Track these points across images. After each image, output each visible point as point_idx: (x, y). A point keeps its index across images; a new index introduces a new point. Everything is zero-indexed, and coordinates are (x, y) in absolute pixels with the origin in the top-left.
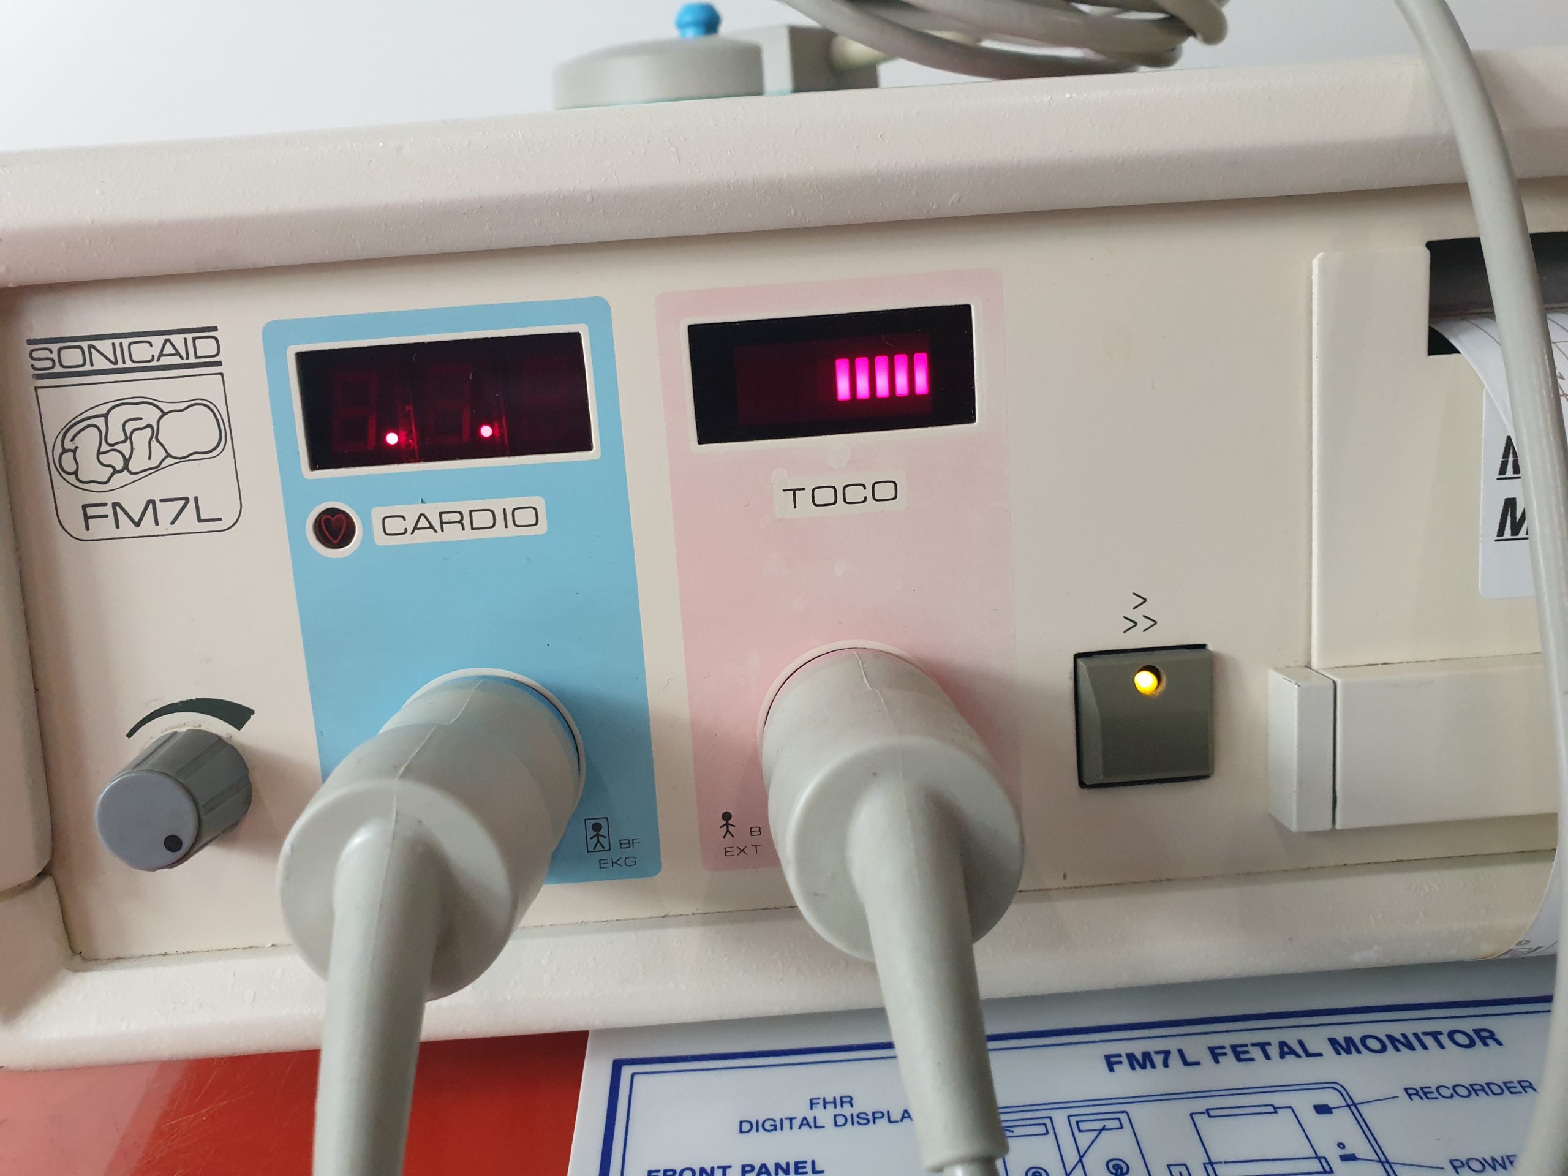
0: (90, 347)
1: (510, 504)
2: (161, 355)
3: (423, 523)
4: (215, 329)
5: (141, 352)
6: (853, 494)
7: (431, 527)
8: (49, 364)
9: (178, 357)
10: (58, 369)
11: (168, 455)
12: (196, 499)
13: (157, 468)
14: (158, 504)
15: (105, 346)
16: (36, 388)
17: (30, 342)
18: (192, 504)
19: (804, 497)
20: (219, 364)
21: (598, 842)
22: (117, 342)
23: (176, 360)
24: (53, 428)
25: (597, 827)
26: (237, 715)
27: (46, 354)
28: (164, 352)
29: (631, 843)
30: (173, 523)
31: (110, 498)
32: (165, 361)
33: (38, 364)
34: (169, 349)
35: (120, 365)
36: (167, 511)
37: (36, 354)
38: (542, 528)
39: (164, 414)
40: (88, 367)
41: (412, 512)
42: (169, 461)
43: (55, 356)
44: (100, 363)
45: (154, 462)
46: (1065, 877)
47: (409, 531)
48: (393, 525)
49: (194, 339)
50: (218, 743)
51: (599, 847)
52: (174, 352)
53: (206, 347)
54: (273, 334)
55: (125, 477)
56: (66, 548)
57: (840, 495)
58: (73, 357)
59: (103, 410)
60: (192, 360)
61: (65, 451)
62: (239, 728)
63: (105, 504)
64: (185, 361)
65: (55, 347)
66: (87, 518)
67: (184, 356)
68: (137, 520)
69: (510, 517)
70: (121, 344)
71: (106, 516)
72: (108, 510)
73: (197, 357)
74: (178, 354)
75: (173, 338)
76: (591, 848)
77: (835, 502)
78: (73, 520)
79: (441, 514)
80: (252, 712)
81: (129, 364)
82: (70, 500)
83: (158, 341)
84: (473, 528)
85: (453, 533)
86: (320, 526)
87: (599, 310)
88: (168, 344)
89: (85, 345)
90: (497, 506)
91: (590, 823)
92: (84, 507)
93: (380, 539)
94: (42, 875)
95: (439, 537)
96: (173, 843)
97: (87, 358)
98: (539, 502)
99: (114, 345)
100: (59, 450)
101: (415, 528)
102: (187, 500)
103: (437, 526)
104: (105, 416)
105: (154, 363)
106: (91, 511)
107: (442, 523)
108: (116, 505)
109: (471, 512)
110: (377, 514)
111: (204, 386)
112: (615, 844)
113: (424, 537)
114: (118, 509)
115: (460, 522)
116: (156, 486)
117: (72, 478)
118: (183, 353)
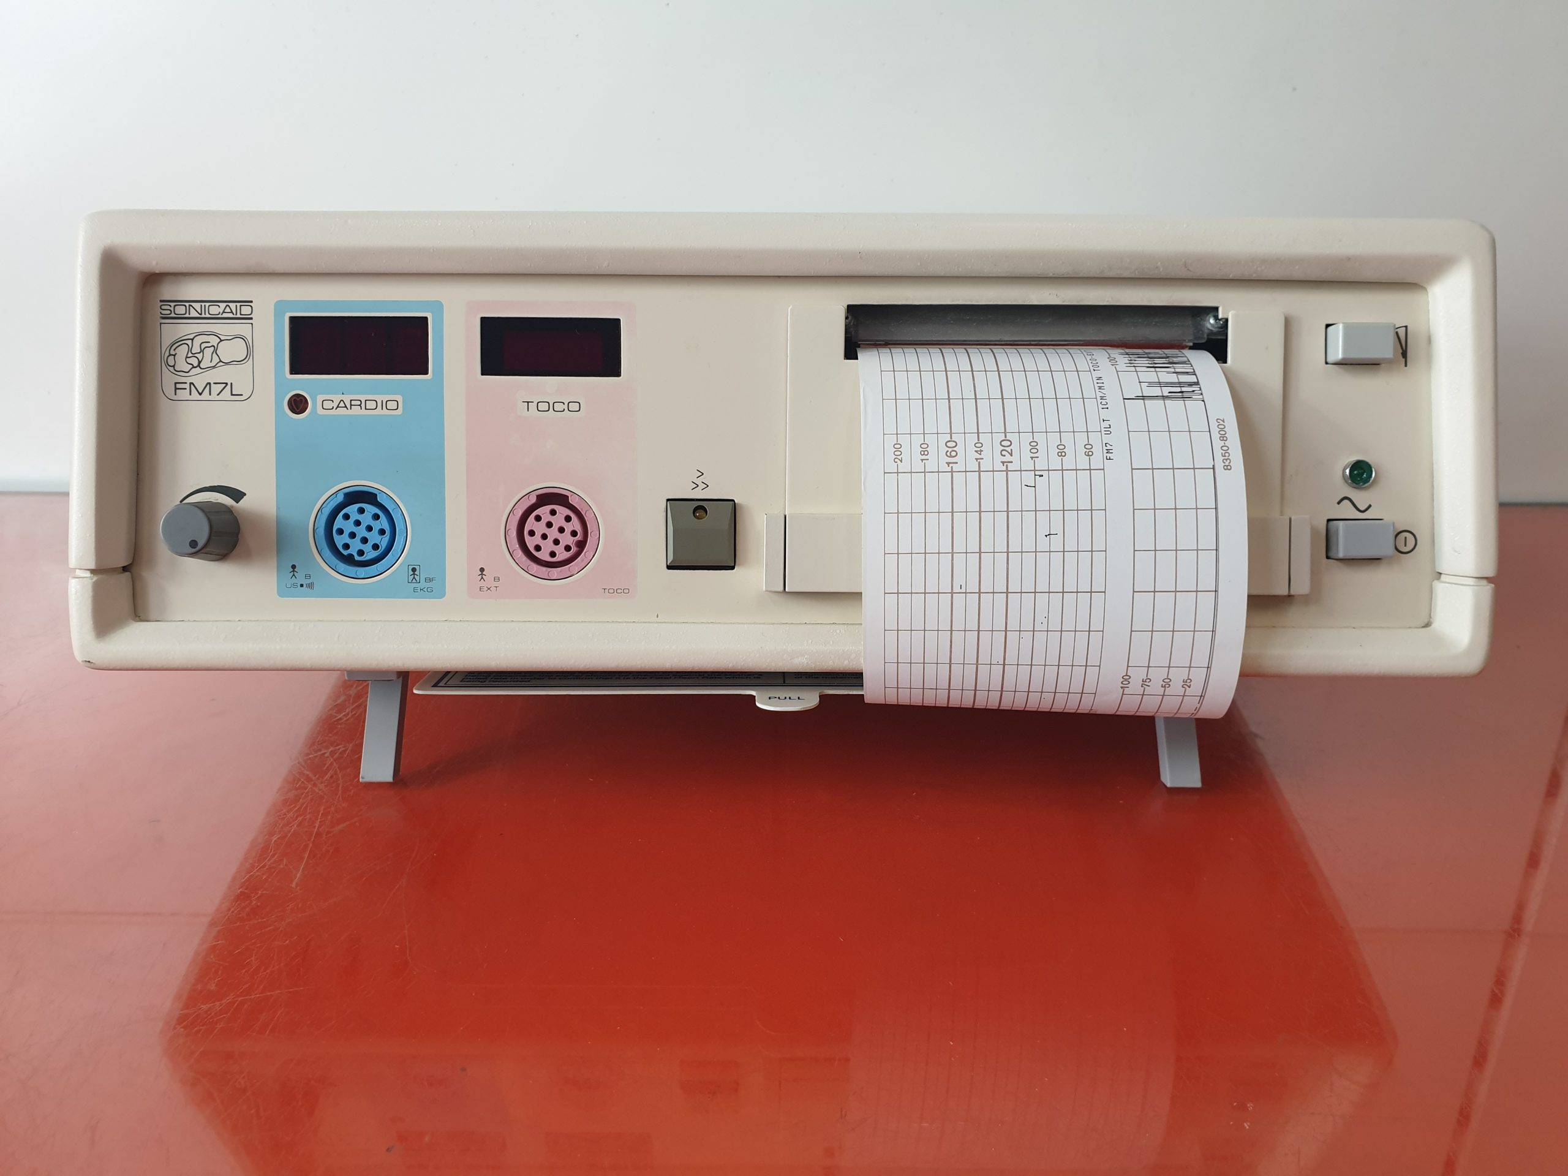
0: (190, 305)
1: (385, 398)
2: (224, 312)
3: (342, 404)
4: (251, 302)
5: (214, 310)
6: (558, 407)
7: (346, 407)
9: (231, 314)
10: (173, 315)
11: (221, 361)
12: (231, 384)
13: (214, 367)
14: (212, 385)
15: (197, 306)
16: (161, 323)
17: (161, 301)
18: (229, 387)
19: (533, 406)
20: (251, 319)
21: (414, 578)
22: (203, 304)
23: (231, 315)
24: (166, 343)
25: (414, 570)
26: (237, 495)
27: (168, 307)
29: (431, 580)
30: (218, 395)
31: (189, 380)
32: (225, 315)
33: (164, 312)
34: (228, 310)
35: (203, 316)
36: (216, 389)
37: (163, 307)
38: (399, 412)
39: (221, 341)
40: (187, 315)
41: (337, 398)
42: (221, 364)
43: (172, 309)
44: (194, 314)
45: (213, 364)
46: (657, 616)
47: (335, 408)
48: (327, 405)
49: (241, 306)
50: (226, 509)
51: (414, 581)
52: (230, 311)
53: (246, 310)
54: (280, 306)
55: (198, 370)
56: (163, 403)
57: (551, 407)
58: (181, 310)
59: (191, 337)
60: (239, 316)
61: (170, 355)
62: (237, 503)
63: (186, 383)
64: (235, 316)
65: (173, 304)
66: (176, 389)
67: (235, 313)
68: (200, 392)
69: (385, 405)
70: (205, 306)
71: (186, 389)
72: (187, 386)
73: (241, 314)
74: (232, 312)
75: (230, 304)
76: (410, 581)
77: (549, 410)
78: (170, 391)
79: (351, 400)
80: (245, 494)
81: (207, 315)
82: (169, 379)
83: (223, 305)
84: (366, 409)
85: (356, 410)
86: (292, 405)
87: (438, 306)
88: (228, 307)
89: (187, 304)
90: (379, 398)
91: (411, 567)
92: (176, 383)
93: (320, 411)
94: (125, 569)
95: (349, 412)
96: (193, 545)
97: (188, 311)
98: (399, 398)
99: (201, 305)
100: (167, 354)
101: (338, 407)
102: (227, 384)
103: (348, 406)
104: (192, 340)
105: (220, 316)
106: (178, 386)
107: (351, 405)
108: (191, 383)
109: (366, 400)
110: (320, 398)
111: (243, 329)
112: (423, 580)
113: (342, 411)
114: (192, 386)
115: (360, 405)
116: (212, 376)
117: (172, 369)
118: (234, 312)
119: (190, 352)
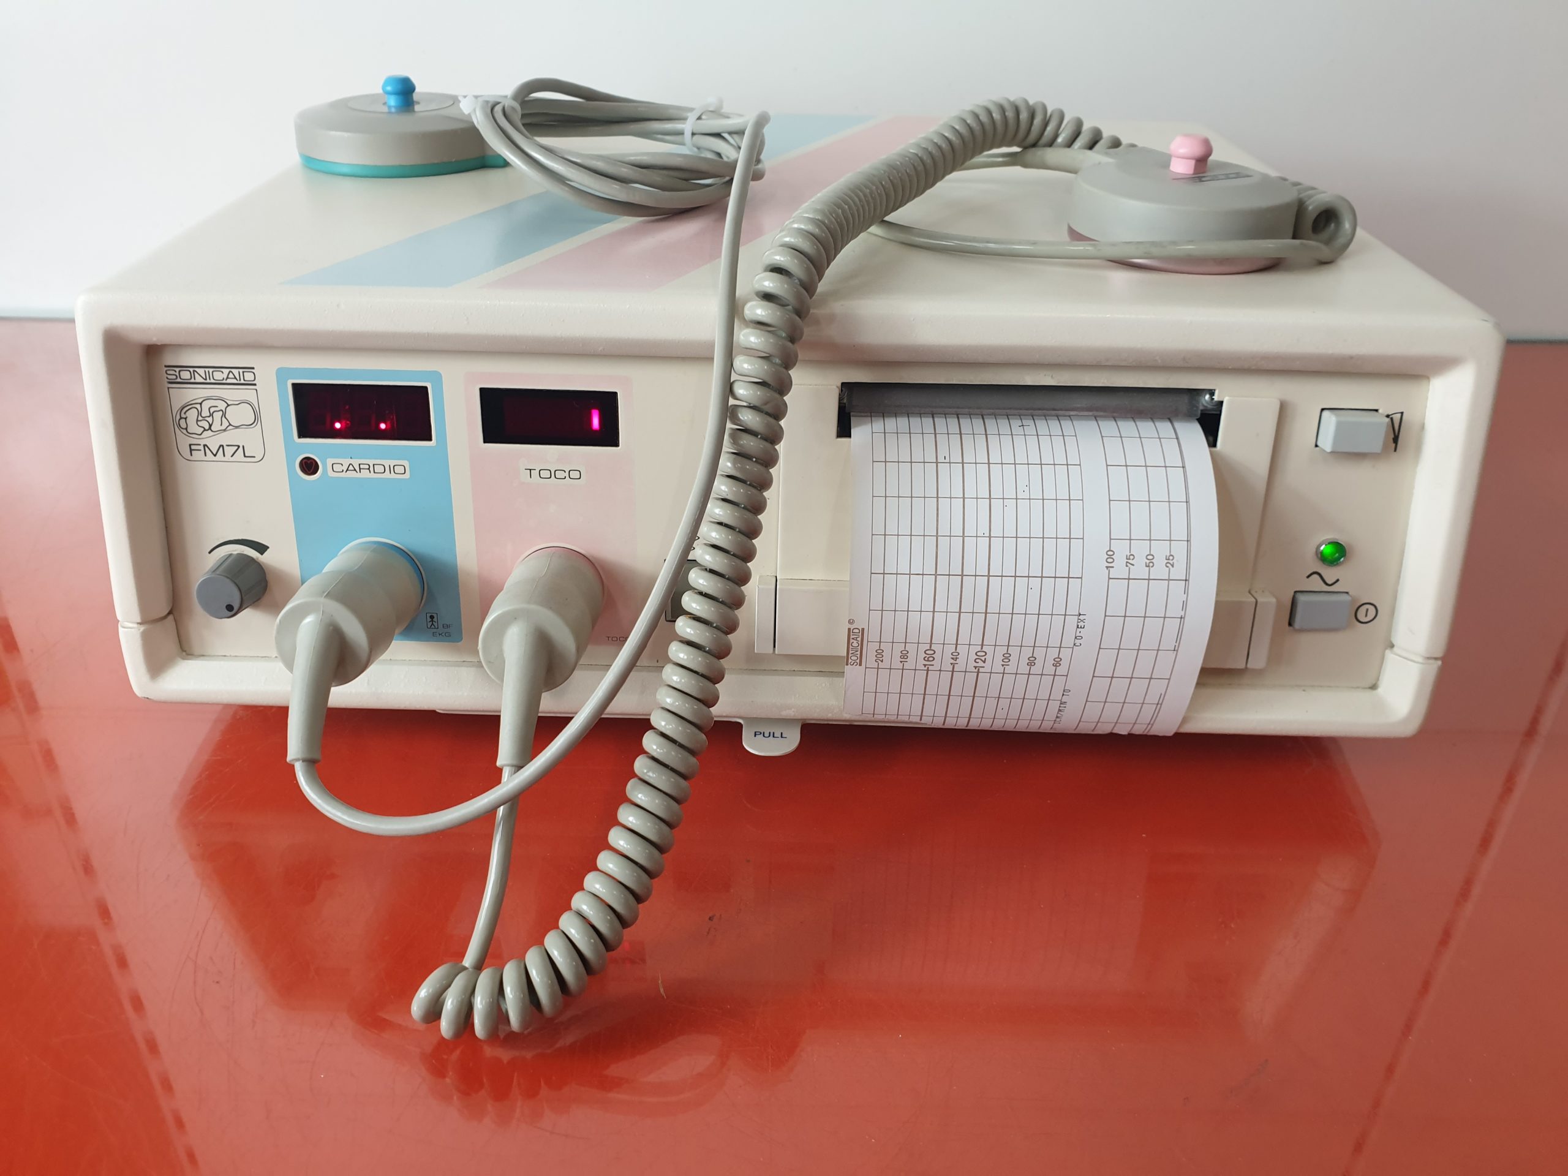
0: (194, 371)
1: (392, 463)
2: (227, 378)
3: (351, 468)
4: (253, 368)
5: (218, 376)
6: (559, 474)
7: (355, 470)
8: (175, 377)
10: (179, 380)
11: (230, 425)
12: (243, 447)
13: (225, 430)
14: (225, 447)
15: (201, 371)
16: (168, 388)
17: (166, 366)
18: (241, 449)
19: (535, 473)
20: (255, 385)
21: (432, 624)
22: (207, 370)
23: (235, 381)
24: (176, 408)
25: (432, 617)
26: (261, 548)
27: (173, 372)
28: (229, 377)
29: (448, 626)
30: (232, 456)
31: (202, 442)
32: (229, 381)
33: (170, 377)
34: (231, 375)
35: (208, 381)
36: (229, 451)
37: (168, 372)
38: (407, 476)
39: (228, 405)
40: (193, 380)
41: (346, 462)
42: (230, 427)
43: (177, 374)
44: (199, 379)
45: (223, 427)
46: (658, 661)
47: (345, 470)
48: (337, 468)
49: (243, 372)
50: (252, 560)
51: (433, 627)
52: (233, 377)
53: (249, 376)
54: (281, 374)
55: (209, 433)
56: (180, 462)
57: (553, 474)
58: (185, 375)
59: (200, 401)
60: (242, 381)
61: (181, 418)
62: (262, 554)
63: (200, 445)
64: (239, 382)
65: (177, 370)
66: (191, 450)
68: (215, 453)
69: (392, 469)
70: (209, 372)
71: (200, 450)
72: (201, 448)
73: (244, 380)
74: (235, 378)
75: (233, 370)
76: (429, 627)
77: (550, 477)
78: (186, 451)
79: (360, 465)
80: (268, 548)
81: (212, 381)
82: (184, 441)
83: (226, 371)
84: (374, 472)
85: (365, 474)
86: (302, 465)
87: (437, 377)
88: (231, 373)
89: (191, 370)
90: (387, 463)
91: (428, 615)
92: (190, 445)
93: (331, 473)
94: (170, 613)
95: (358, 475)
96: (230, 608)
97: (192, 376)
98: (406, 463)
99: (205, 372)
100: (178, 417)
101: (347, 470)
102: (239, 446)
103: (358, 470)
104: (201, 404)
105: (224, 381)
106: (193, 447)
108: (205, 446)
109: (374, 465)
110: (330, 461)
111: (247, 394)
112: (441, 626)
113: (351, 474)
114: (206, 448)
115: (369, 469)
116: (224, 439)
117: (185, 431)
118: (238, 378)
119: (199, 416)
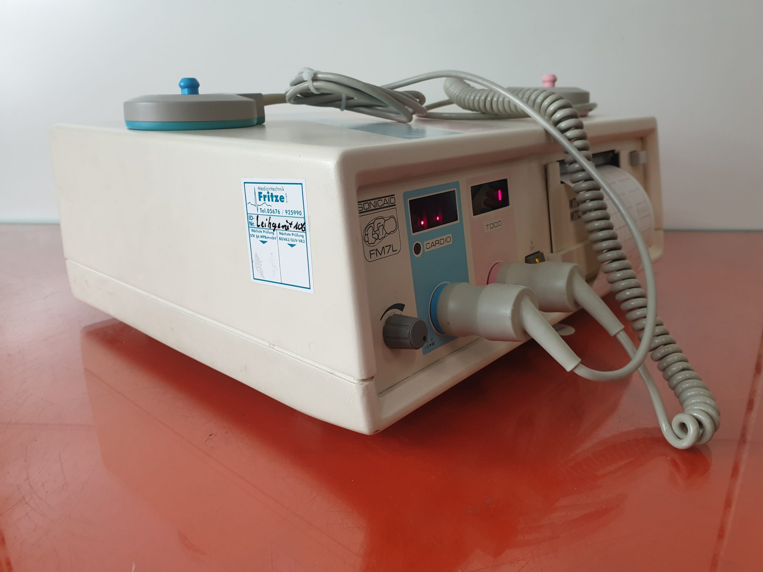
1: (446, 236)
2: (384, 204)
3: (433, 244)
4: (394, 195)
5: (380, 203)
8: (362, 209)
9: (387, 204)
10: (364, 210)
12: (392, 245)
13: (384, 237)
14: (385, 248)
15: (373, 202)
16: (360, 217)
17: (358, 203)
18: (391, 247)
19: (489, 227)
22: (375, 200)
23: (387, 205)
24: (363, 229)
26: (401, 307)
27: (361, 206)
28: (385, 203)
30: (387, 253)
31: (374, 248)
33: (360, 209)
34: (386, 202)
35: (376, 208)
36: (387, 249)
37: (359, 206)
38: (451, 242)
39: (385, 221)
40: (370, 209)
41: (431, 242)
42: (387, 234)
43: (363, 206)
44: (372, 207)
47: (430, 247)
48: (428, 246)
49: (391, 198)
53: (393, 200)
54: (405, 195)
55: (378, 241)
57: (494, 225)
58: (367, 206)
59: (373, 221)
62: (402, 311)
64: (389, 205)
65: (363, 203)
66: (371, 254)
67: (389, 203)
68: (381, 253)
69: (446, 240)
70: (376, 201)
71: (375, 253)
72: (374, 251)
73: (391, 204)
74: (387, 203)
75: (386, 198)
78: (368, 256)
79: (436, 241)
80: (405, 305)
81: (378, 207)
82: (367, 250)
83: (383, 199)
84: (441, 244)
85: (438, 246)
86: (415, 249)
87: (457, 184)
88: (385, 200)
89: (369, 202)
90: (444, 237)
92: (370, 251)
93: (425, 250)
95: (435, 248)
96: (424, 338)
97: (369, 206)
98: (451, 235)
100: (364, 235)
101: (432, 246)
102: (390, 245)
104: (373, 223)
105: (383, 206)
107: (436, 244)
109: (440, 240)
110: (425, 243)
111: (393, 212)
113: (433, 248)
114: (377, 251)
115: (439, 243)
116: (385, 242)
117: (367, 243)
119: (373, 232)
